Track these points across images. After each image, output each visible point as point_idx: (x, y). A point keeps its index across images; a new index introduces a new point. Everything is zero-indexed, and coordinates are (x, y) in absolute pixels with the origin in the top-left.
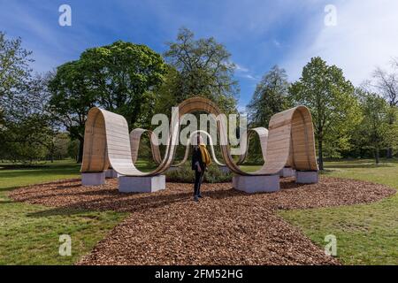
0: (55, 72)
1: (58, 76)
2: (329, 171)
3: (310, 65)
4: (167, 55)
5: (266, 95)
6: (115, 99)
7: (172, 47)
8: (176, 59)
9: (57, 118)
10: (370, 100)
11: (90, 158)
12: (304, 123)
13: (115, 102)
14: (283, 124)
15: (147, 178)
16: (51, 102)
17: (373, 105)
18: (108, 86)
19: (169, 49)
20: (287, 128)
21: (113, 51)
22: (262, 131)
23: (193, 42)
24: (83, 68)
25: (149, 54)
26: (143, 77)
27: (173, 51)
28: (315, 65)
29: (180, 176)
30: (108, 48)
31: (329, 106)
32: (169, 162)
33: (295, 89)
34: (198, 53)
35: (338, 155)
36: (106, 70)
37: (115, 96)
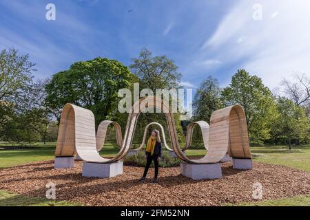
0: (51, 79)
1: (53, 81)
2: (255, 156)
3: (237, 75)
4: (132, 67)
5: (204, 96)
6: (94, 98)
7: (136, 62)
8: (138, 70)
9: (50, 111)
10: (281, 101)
11: (62, 145)
12: (239, 118)
13: (93, 100)
14: (222, 119)
15: (107, 165)
16: (46, 100)
17: (284, 105)
18: (89, 88)
19: (133, 63)
20: (226, 123)
21: (94, 64)
22: (203, 124)
23: (152, 58)
24: (71, 76)
25: (120, 66)
26: (114, 82)
27: (137, 65)
28: (241, 75)
29: (137, 160)
30: (90, 62)
31: (253, 106)
32: (126, 151)
33: (226, 93)
34: (155, 66)
35: (261, 143)
36: (88, 77)
37: (94, 96)
